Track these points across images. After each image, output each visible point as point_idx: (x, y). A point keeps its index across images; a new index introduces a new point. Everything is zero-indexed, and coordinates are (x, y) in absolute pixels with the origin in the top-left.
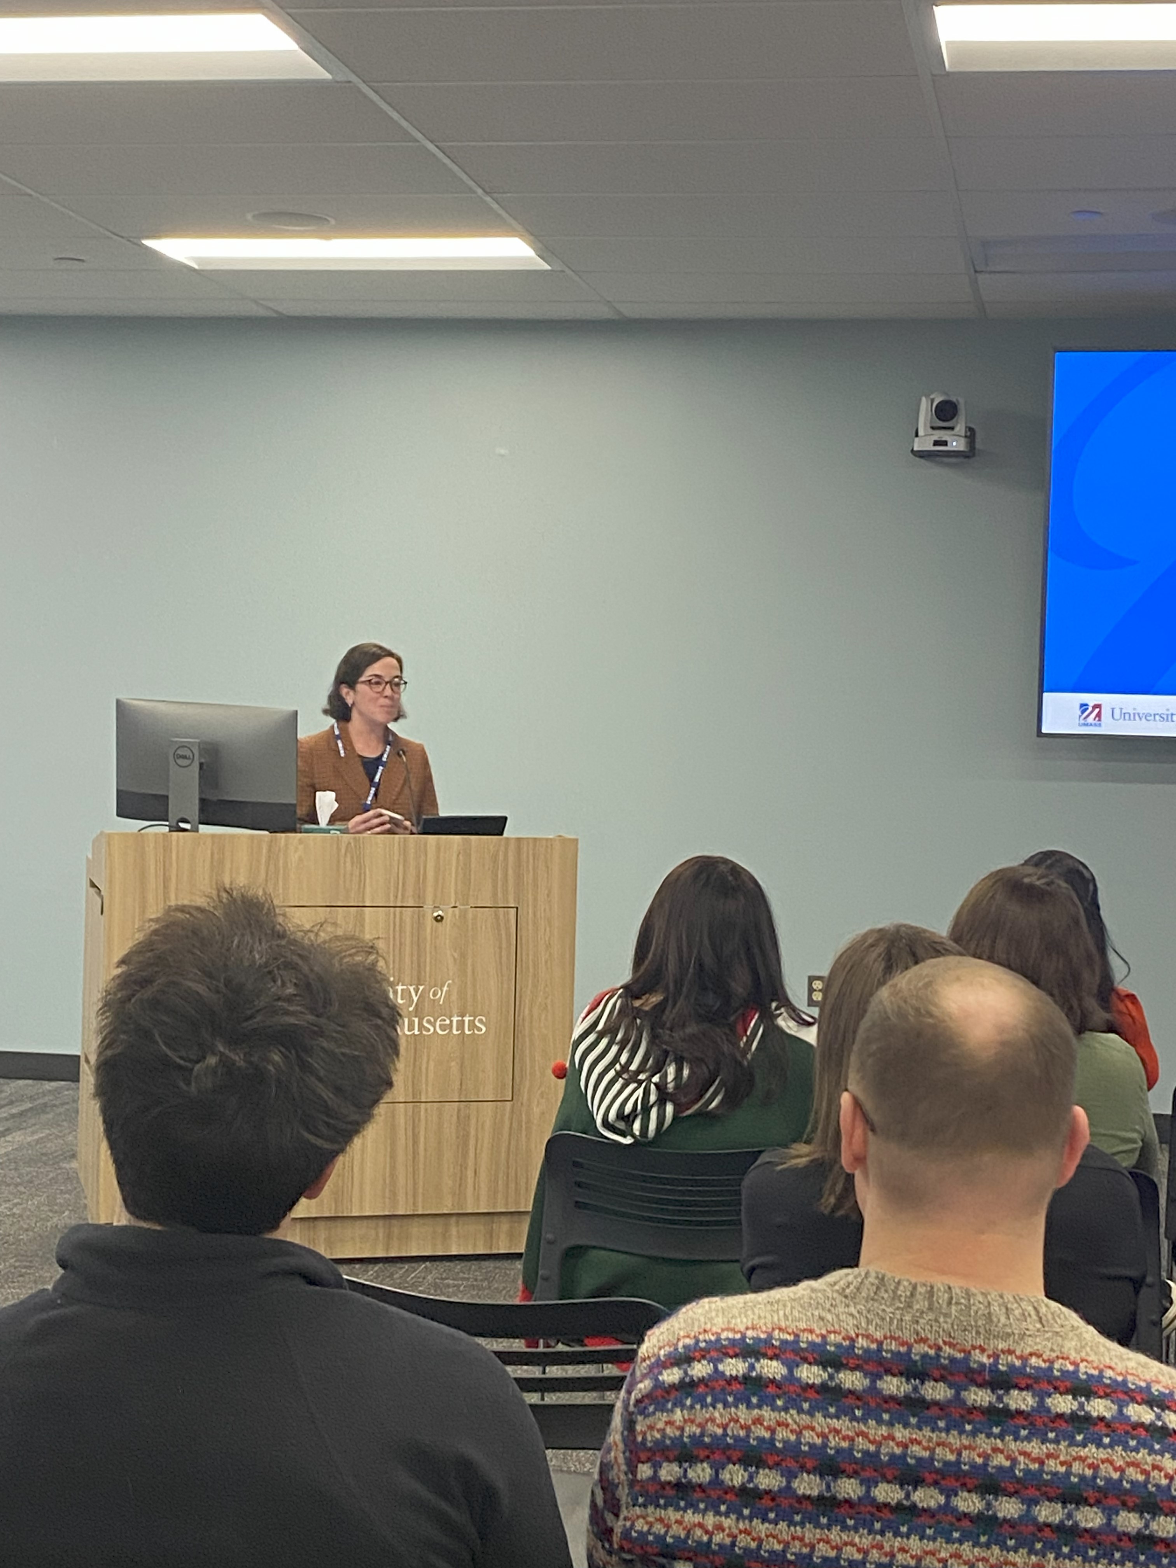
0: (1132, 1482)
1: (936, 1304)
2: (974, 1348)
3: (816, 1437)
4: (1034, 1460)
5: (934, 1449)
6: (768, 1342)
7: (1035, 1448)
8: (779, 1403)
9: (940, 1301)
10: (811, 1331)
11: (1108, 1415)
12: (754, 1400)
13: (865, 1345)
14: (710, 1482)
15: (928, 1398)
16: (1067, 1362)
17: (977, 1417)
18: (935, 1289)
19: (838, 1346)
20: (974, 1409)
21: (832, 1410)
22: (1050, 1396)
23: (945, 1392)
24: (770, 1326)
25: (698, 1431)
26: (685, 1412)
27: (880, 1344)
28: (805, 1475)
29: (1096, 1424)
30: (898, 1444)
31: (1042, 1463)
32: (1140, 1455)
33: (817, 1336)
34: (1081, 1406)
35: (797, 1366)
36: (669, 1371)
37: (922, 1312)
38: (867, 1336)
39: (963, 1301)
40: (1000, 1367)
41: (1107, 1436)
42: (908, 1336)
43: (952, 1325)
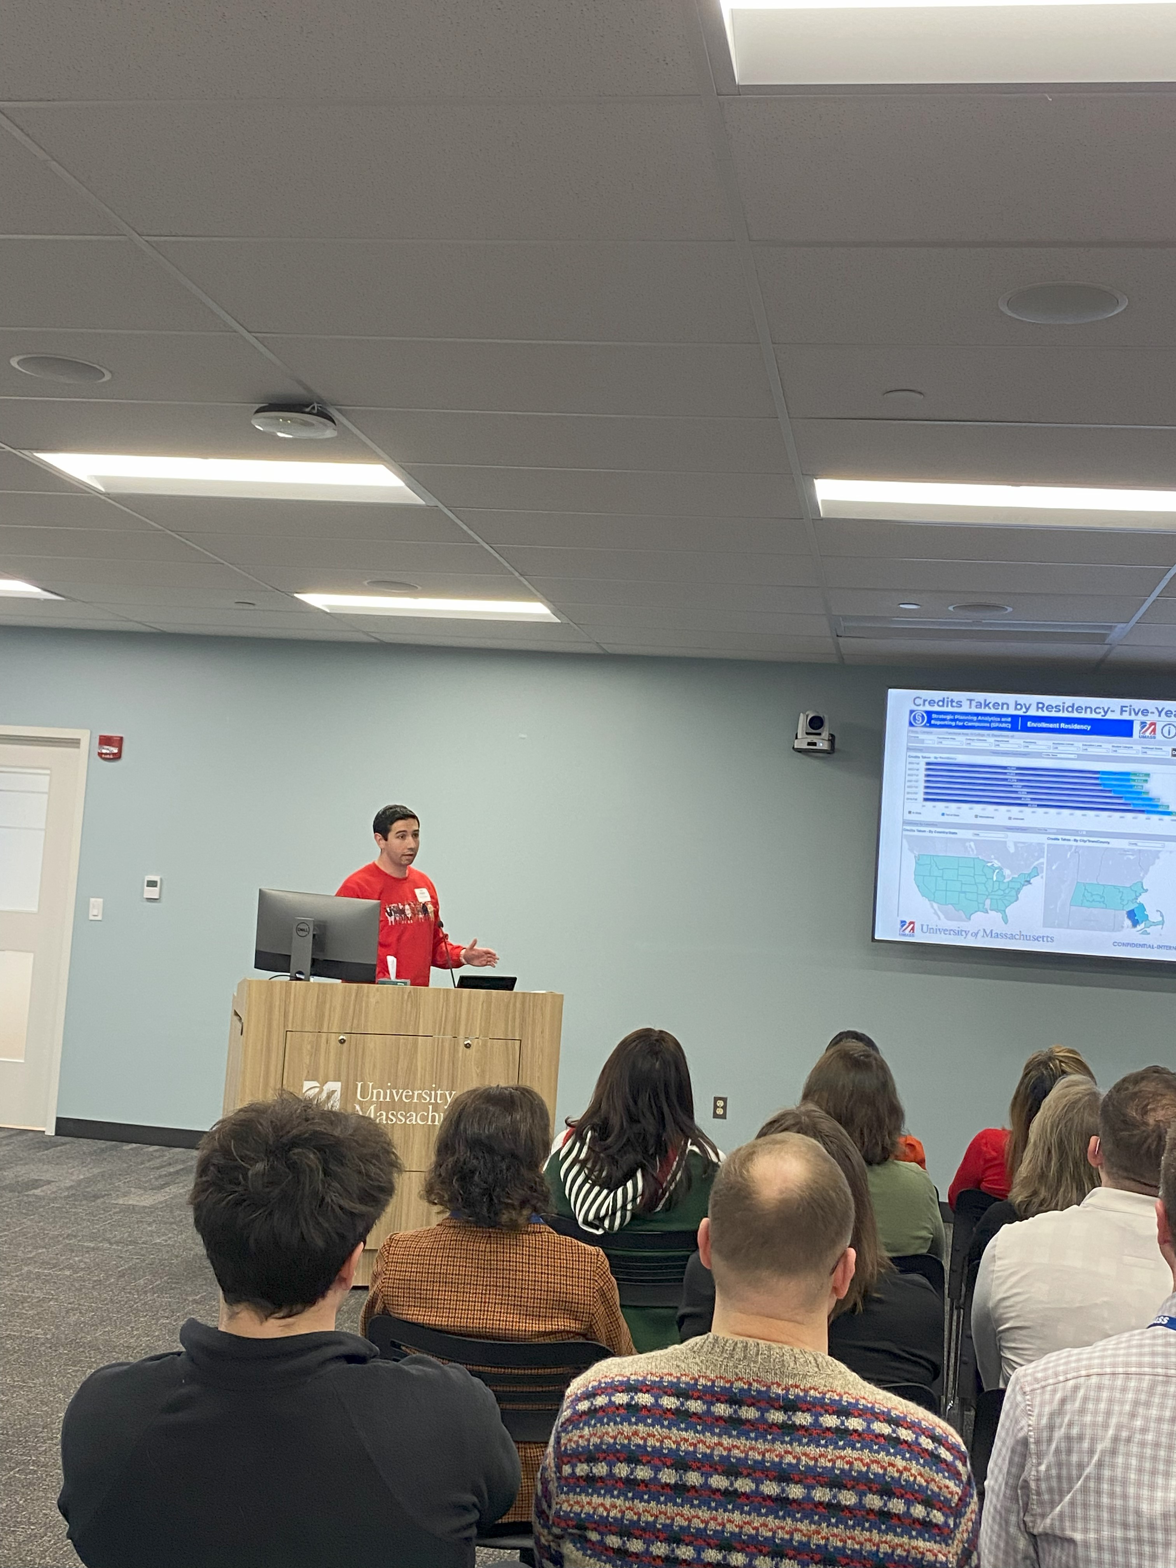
0: (874, 1474)
1: (749, 1355)
2: (773, 1384)
3: (672, 1444)
4: (811, 1459)
5: (748, 1452)
6: (643, 1382)
7: (812, 1450)
8: (649, 1421)
9: (751, 1353)
10: (671, 1375)
11: (860, 1429)
12: (633, 1420)
13: (704, 1383)
14: (607, 1475)
15: (743, 1417)
16: (835, 1394)
17: (775, 1430)
18: (749, 1345)
19: (687, 1384)
20: (773, 1425)
21: (683, 1426)
22: (822, 1416)
23: (754, 1413)
24: (645, 1372)
25: (599, 1441)
26: (591, 1429)
27: (713, 1382)
28: (666, 1469)
29: (851, 1435)
30: (725, 1449)
31: (816, 1460)
32: (881, 1455)
33: (674, 1377)
34: (843, 1423)
35: (661, 1398)
36: (582, 1403)
37: (740, 1360)
38: (705, 1377)
39: (766, 1352)
40: (790, 1396)
41: (859, 1442)
42: (730, 1376)
43: (759, 1368)
